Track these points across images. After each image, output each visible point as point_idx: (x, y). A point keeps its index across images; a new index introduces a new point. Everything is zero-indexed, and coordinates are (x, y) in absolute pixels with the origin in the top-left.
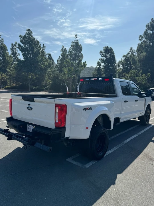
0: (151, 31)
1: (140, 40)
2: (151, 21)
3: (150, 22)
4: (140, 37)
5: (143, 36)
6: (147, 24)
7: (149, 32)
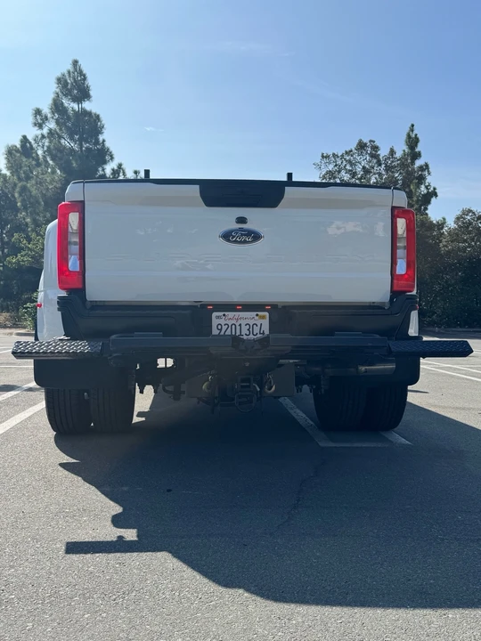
0: (74, 101)
1: (35, 125)
2: (70, 67)
3: (69, 72)
4: (36, 114)
5: (49, 116)
6: (59, 75)
7: (66, 102)
